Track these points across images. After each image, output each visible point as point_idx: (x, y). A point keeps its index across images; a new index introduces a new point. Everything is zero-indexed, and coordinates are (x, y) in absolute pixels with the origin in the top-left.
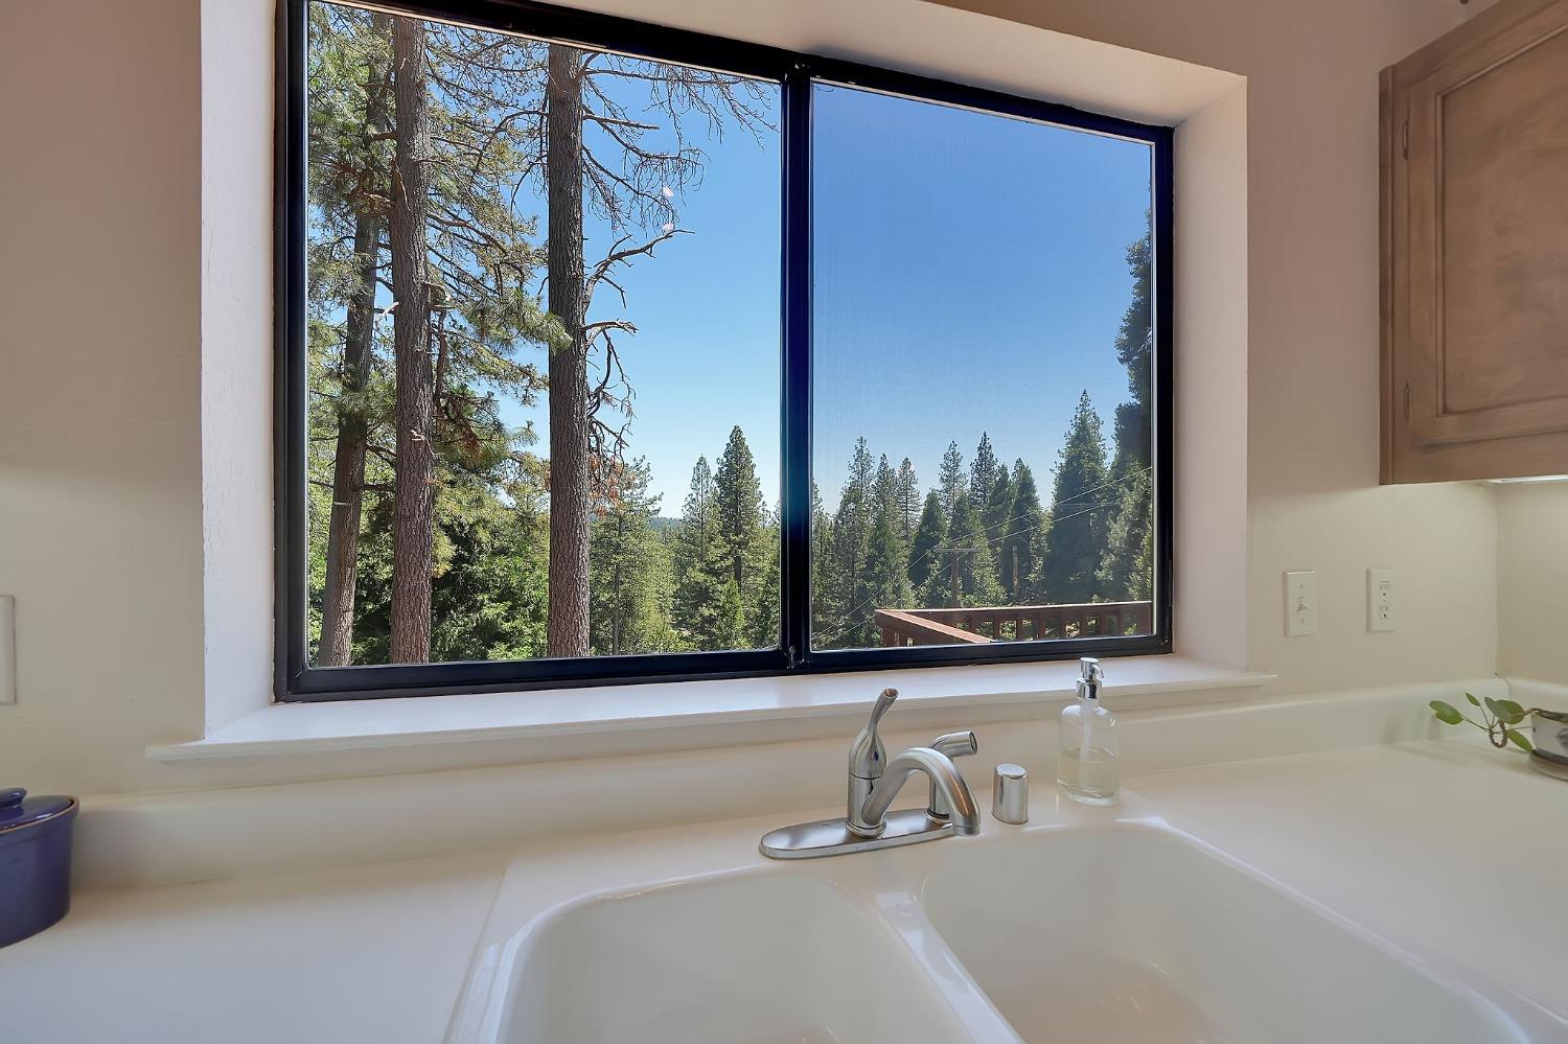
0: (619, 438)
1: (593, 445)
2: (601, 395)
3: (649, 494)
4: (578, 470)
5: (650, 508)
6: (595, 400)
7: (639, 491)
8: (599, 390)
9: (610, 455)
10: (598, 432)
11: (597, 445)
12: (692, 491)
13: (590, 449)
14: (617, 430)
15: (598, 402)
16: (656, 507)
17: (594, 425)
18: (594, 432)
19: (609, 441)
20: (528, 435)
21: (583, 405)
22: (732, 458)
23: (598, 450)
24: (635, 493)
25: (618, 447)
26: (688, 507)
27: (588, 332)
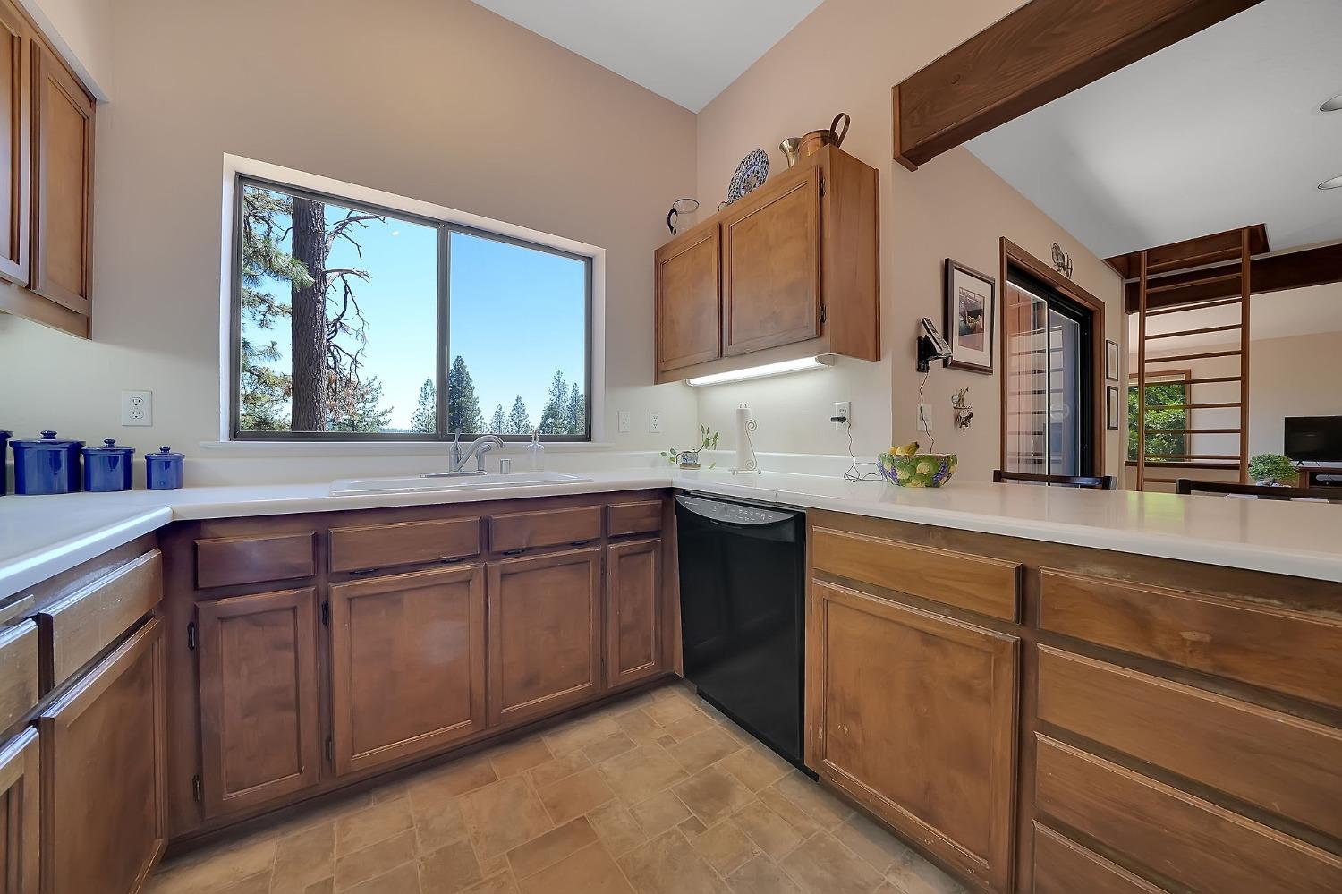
0: (355, 359)
1: (331, 363)
2: (338, 324)
3: (381, 406)
4: (318, 383)
5: (382, 419)
6: (333, 329)
7: (371, 404)
8: (338, 320)
9: (346, 373)
10: (335, 353)
11: (335, 364)
12: (420, 406)
13: (329, 367)
14: (354, 354)
15: (336, 331)
16: (387, 419)
17: (332, 348)
18: (332, 353)
19: (345, 362)
20: (271, 352)
21: (322, 331)
22: (455, 380)
23: (335, 368)
24: (367, 407)
25: (353, 367)
26: (416, 419)
27: (328, 275)
